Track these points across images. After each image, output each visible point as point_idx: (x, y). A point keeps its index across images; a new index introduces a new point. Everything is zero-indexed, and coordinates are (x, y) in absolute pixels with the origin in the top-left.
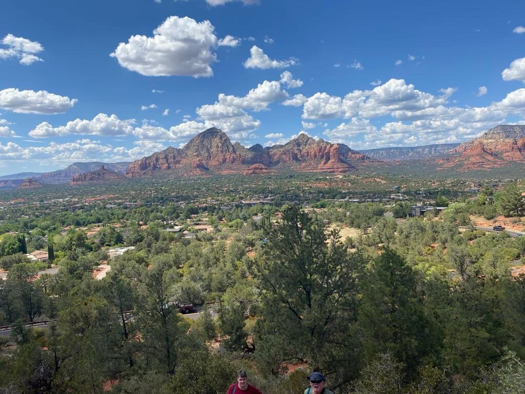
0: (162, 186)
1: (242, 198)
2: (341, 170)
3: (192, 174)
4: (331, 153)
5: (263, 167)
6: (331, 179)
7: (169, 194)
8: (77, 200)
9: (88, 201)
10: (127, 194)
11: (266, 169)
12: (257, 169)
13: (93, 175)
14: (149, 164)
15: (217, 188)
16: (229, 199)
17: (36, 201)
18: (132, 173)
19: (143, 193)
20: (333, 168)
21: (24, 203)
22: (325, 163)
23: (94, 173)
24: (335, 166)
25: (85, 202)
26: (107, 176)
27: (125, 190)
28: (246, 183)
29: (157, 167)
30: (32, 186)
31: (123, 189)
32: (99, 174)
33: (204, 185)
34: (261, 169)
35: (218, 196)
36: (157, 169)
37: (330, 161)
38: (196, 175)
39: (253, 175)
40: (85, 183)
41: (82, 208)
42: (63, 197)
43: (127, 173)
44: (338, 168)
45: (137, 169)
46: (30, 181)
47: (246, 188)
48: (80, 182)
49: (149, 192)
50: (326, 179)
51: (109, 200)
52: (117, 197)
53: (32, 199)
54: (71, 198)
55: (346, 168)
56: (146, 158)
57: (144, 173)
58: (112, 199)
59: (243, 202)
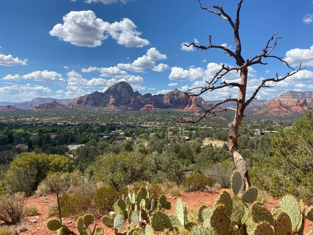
0: (91, 114)
1: (141, 123)
2: (198, 111)
3: (108, 108)
4: (192, 101)
5: (152, 107)
6: (193, 115)
7: (95, 119)
8: (38, 119)
9: (45, 120)
10: (70, 118)
11: (154, 108)
12: (149, 107)
13: (48, 106)
14: (83, 101)
15: (125, 117)
16: (133, 124)
17: (12, 119)
18: (72, 105)
19: (79, 117)
20: (193, 110)
21: (4, 119)
22: (189, 107)
23: (49, 104)
24: (195, 109)
25: (44, 121)
26: (57, 107)
27: (68, 115)
28: (142, 115)
29: (88, 103)
30: (10, 110)
31: (67, 114)
32: (52, 105)
33: (117, 115)
34: (151, 107)
35: (126, 122)
36: (88, 104)
37: (192, 106)
38: (111, 109)
39: (146, 111)
40: (43, 110)
41: (41, 124)
42: (29, 117)
43: (69, 106)
44: (196, 110)
45: (75, 104)
46: (9, 107)
47: (143, 118)
48: (40, 109)
49: (83, 117)
50: (190, 116)
51: (58, 120)
52: (63, 119)
53: (10, 117)
54: (34, 118)
55: (201, 110)
56: (82, 97)
57: (80, 106)
58: (60, 120)
59: (142, 125)
